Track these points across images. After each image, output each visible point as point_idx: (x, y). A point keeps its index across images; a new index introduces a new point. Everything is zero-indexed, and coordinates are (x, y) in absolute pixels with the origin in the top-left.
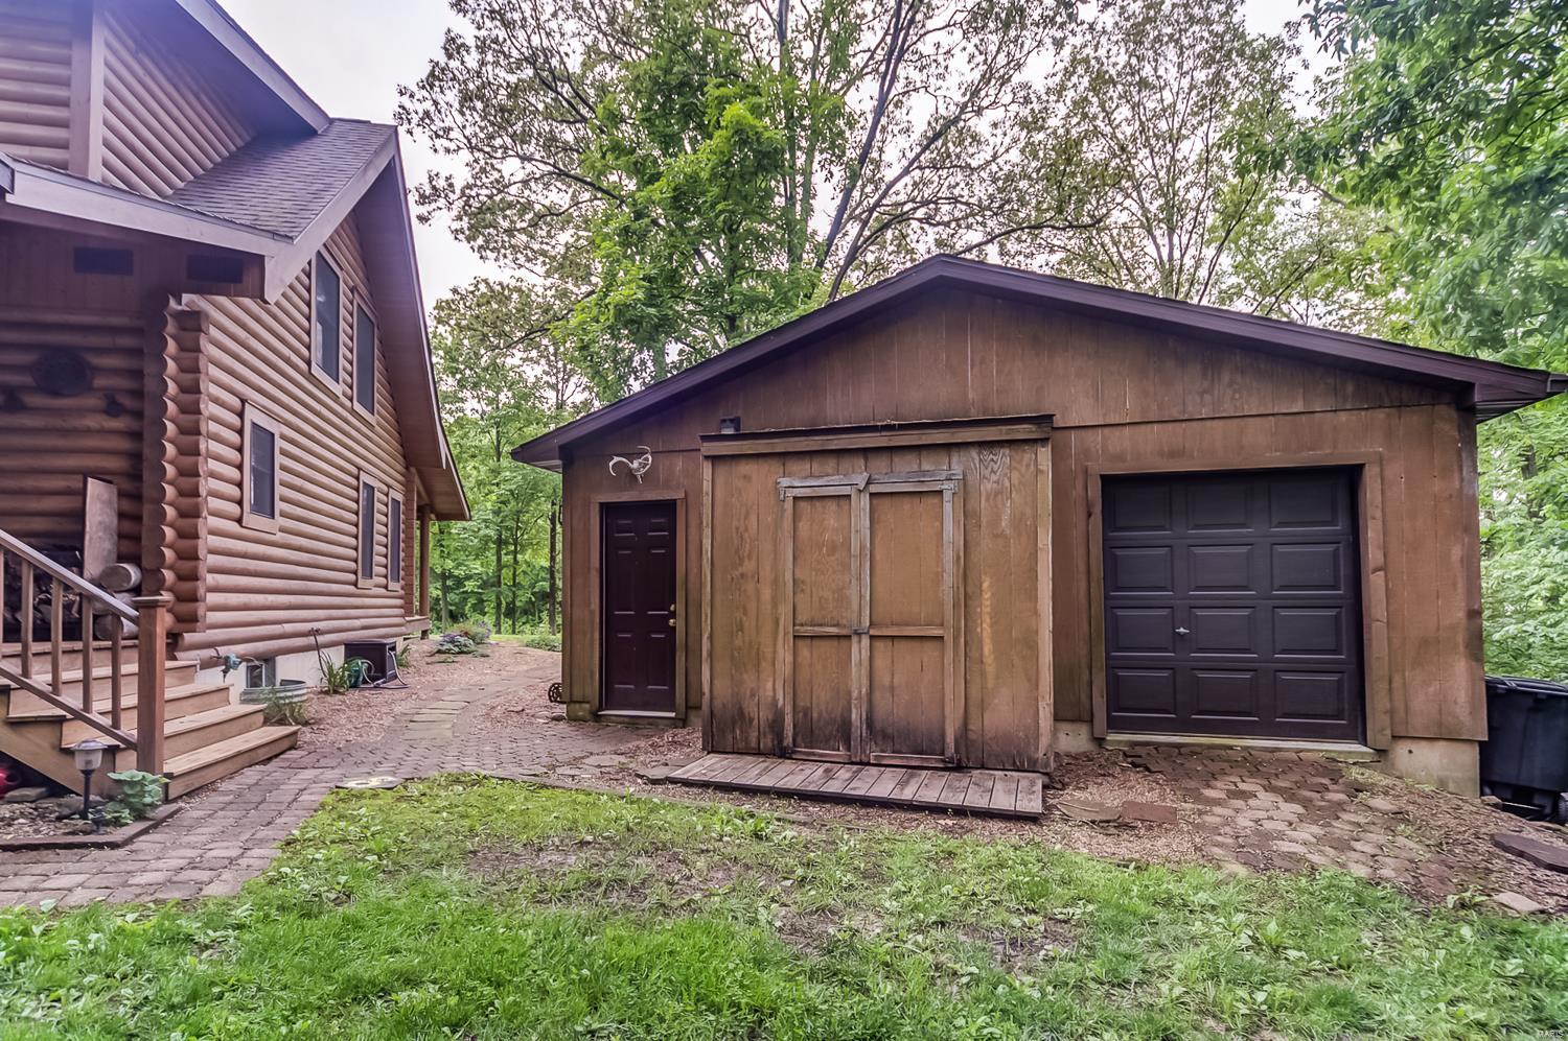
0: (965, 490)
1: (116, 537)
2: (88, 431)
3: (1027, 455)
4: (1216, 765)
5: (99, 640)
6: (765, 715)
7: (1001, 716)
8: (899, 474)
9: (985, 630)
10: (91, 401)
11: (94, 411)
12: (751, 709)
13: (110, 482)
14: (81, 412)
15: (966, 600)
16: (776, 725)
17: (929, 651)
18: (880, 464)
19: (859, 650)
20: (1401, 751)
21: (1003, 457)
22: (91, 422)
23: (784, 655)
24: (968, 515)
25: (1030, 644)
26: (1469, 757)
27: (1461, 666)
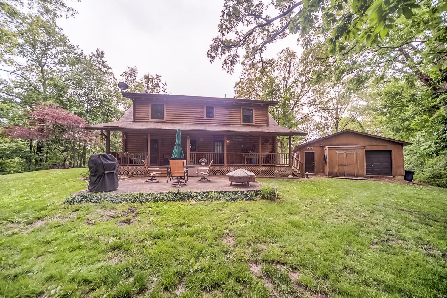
0: (356, 153)
2: (269, 146)
3: (363, 150)
4: (380, 178)
6: (335, 173)
7: (361, 172)
8: (349, 151)
9: (359, 165)
11: (269, 144)
12: (333, 172)
15: (357, 162)
16: (337, 174)
17: (353, 167)
18: (347, 150)
19: (345, 167)
20: (396, 176)
21: (360, 150)
23: (337, 167)
24: (357, 155)
25: (363, 166)
26: (403, 177)
27: (402, 169)
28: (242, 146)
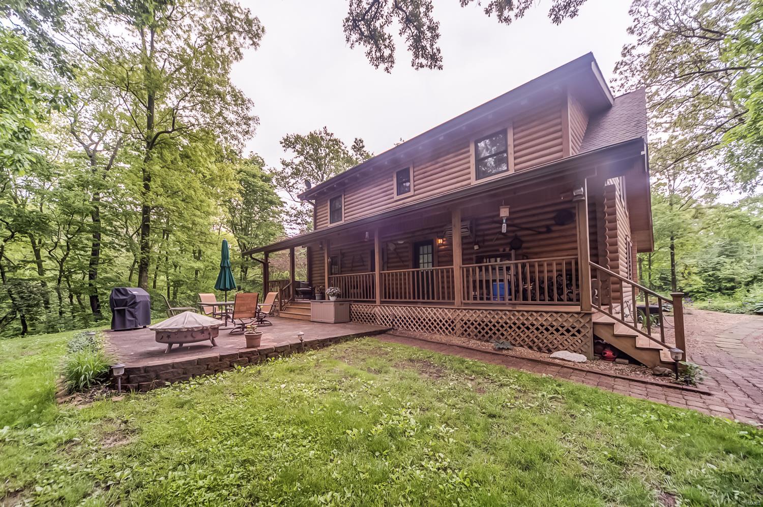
2: (573, 235)
14: (571, 229)
28: (476, 247)
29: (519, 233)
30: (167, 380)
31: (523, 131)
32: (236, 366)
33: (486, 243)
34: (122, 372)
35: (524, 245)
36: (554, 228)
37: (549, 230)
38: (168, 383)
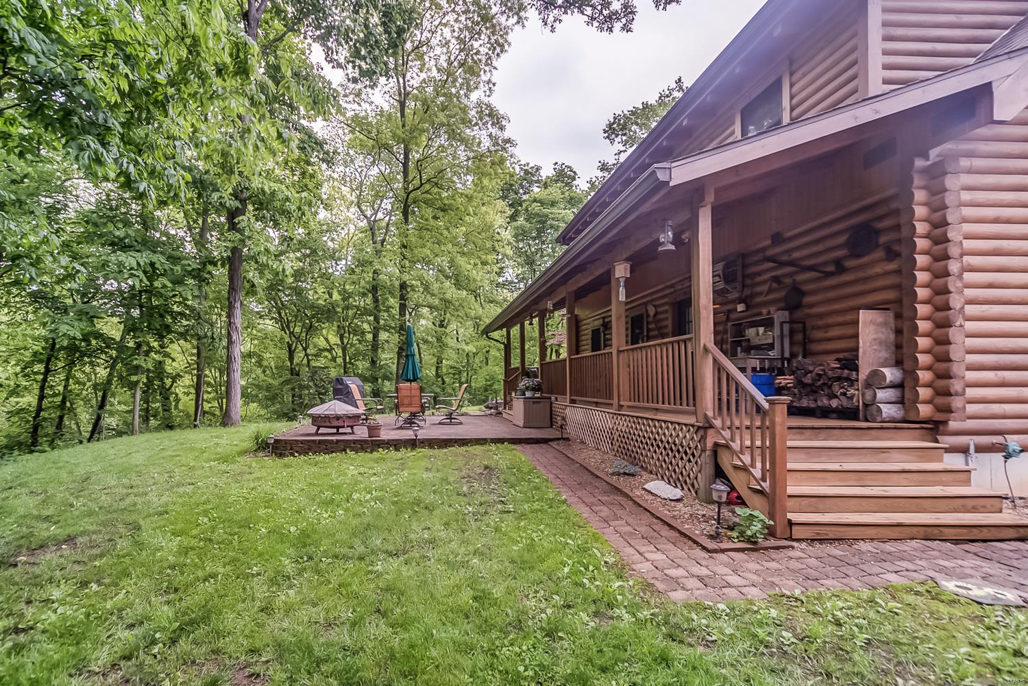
1: (893, 348)
2: (878, 276)
5: (868, 421)
10: (879, 254)
11: (881, 260)
13: (888, 309)
14: (873, 263)
22: (878, 269)
28: (740, 307)
29: (800, 277)
30: (297, 452)
31: (804, 75)
32: (348, 451)
33: (758, 300)
34: (272, 441)
35: (807, 300)
36: (849, 263)
37: (840, 268)
38: (296, 454)
